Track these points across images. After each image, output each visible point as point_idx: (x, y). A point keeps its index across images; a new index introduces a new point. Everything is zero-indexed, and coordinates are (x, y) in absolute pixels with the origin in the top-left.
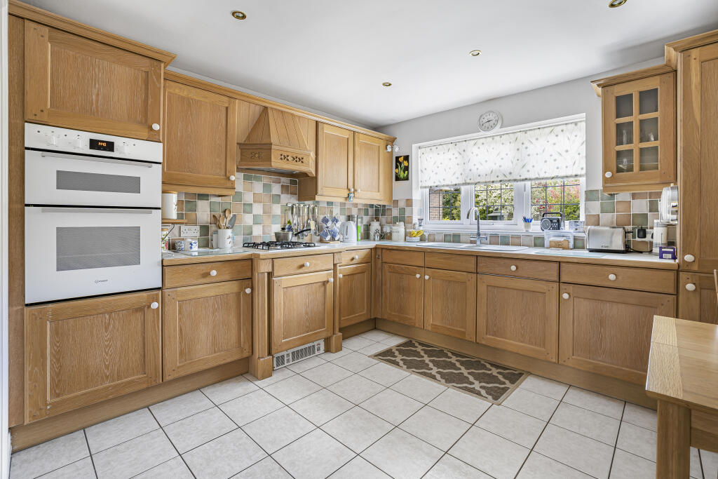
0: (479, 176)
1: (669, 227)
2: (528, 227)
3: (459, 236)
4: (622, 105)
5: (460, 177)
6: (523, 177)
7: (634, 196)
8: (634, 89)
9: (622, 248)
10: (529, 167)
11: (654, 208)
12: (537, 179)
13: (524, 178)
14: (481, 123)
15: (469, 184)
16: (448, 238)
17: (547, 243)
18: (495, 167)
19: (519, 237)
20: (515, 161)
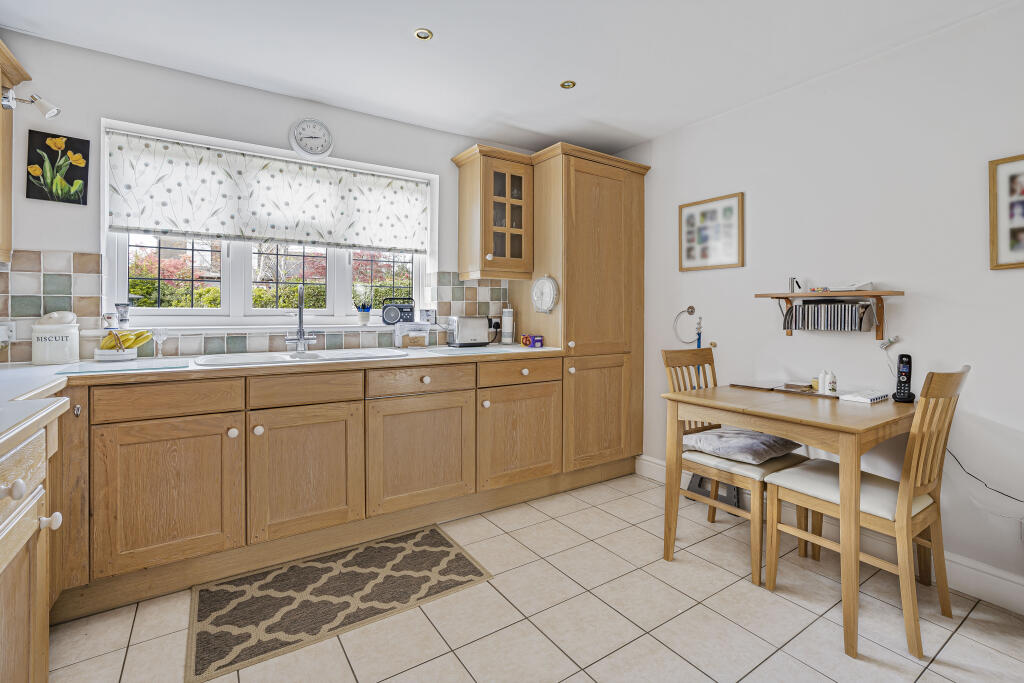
0: (273, 227)
2: (367, 319)
3: (243, 338)
5: (229, 221)
6: (349, 242)
8: (507, 169)
9: (487, 339)
10: (358, 228)
12: (369, 247)
13: (351, 243)
14: (299, 137)
15: (250, 239)
16: (214, 345)
17: (398, 341)
18: (302, 218)
19: (356, 334)
20: (338, 215)
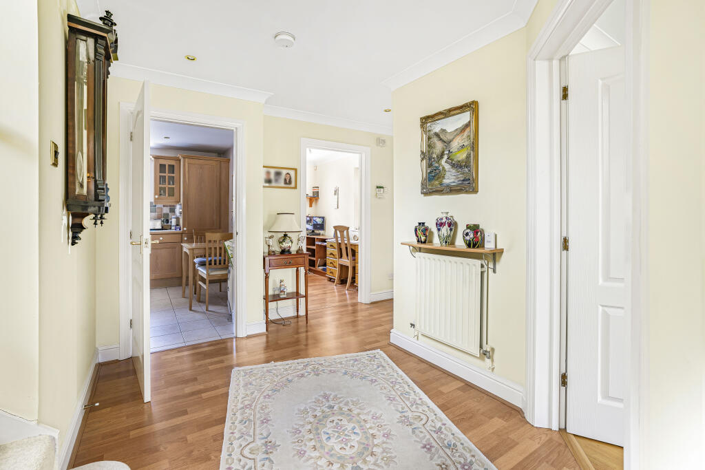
1: (178, 219)
4: (162, 167)
7: (164, 206)
8: (167, 163)
9: (160, 228)
11: (173, 210)
